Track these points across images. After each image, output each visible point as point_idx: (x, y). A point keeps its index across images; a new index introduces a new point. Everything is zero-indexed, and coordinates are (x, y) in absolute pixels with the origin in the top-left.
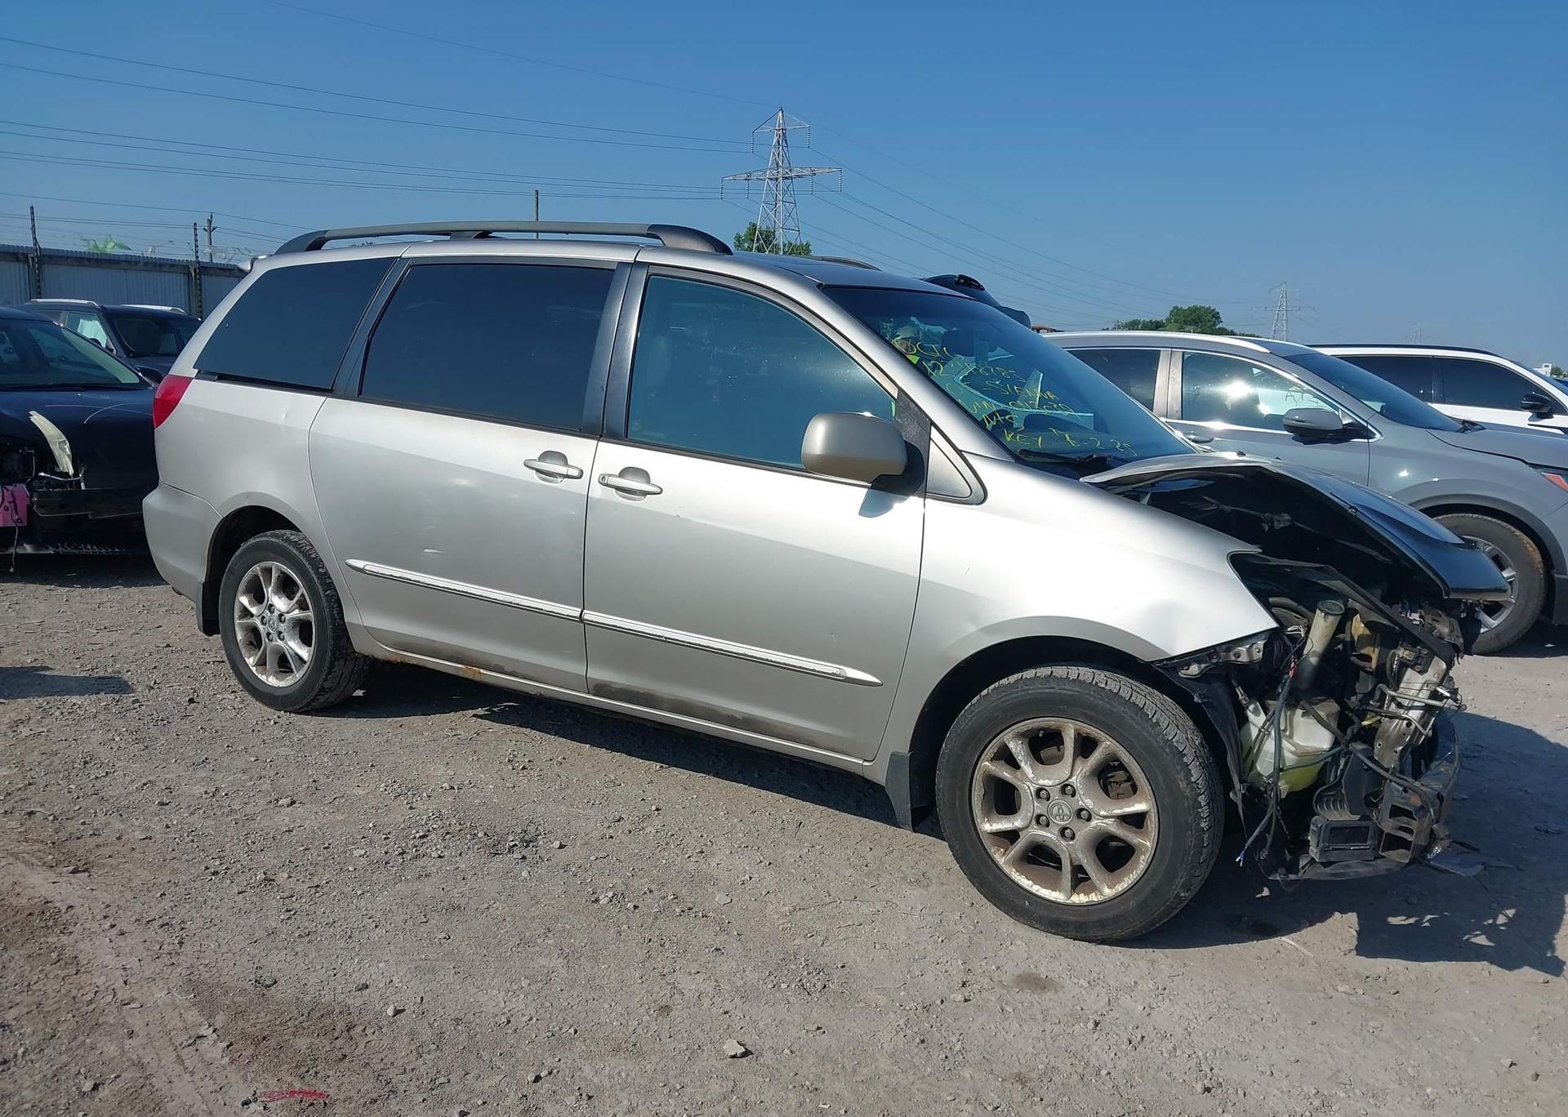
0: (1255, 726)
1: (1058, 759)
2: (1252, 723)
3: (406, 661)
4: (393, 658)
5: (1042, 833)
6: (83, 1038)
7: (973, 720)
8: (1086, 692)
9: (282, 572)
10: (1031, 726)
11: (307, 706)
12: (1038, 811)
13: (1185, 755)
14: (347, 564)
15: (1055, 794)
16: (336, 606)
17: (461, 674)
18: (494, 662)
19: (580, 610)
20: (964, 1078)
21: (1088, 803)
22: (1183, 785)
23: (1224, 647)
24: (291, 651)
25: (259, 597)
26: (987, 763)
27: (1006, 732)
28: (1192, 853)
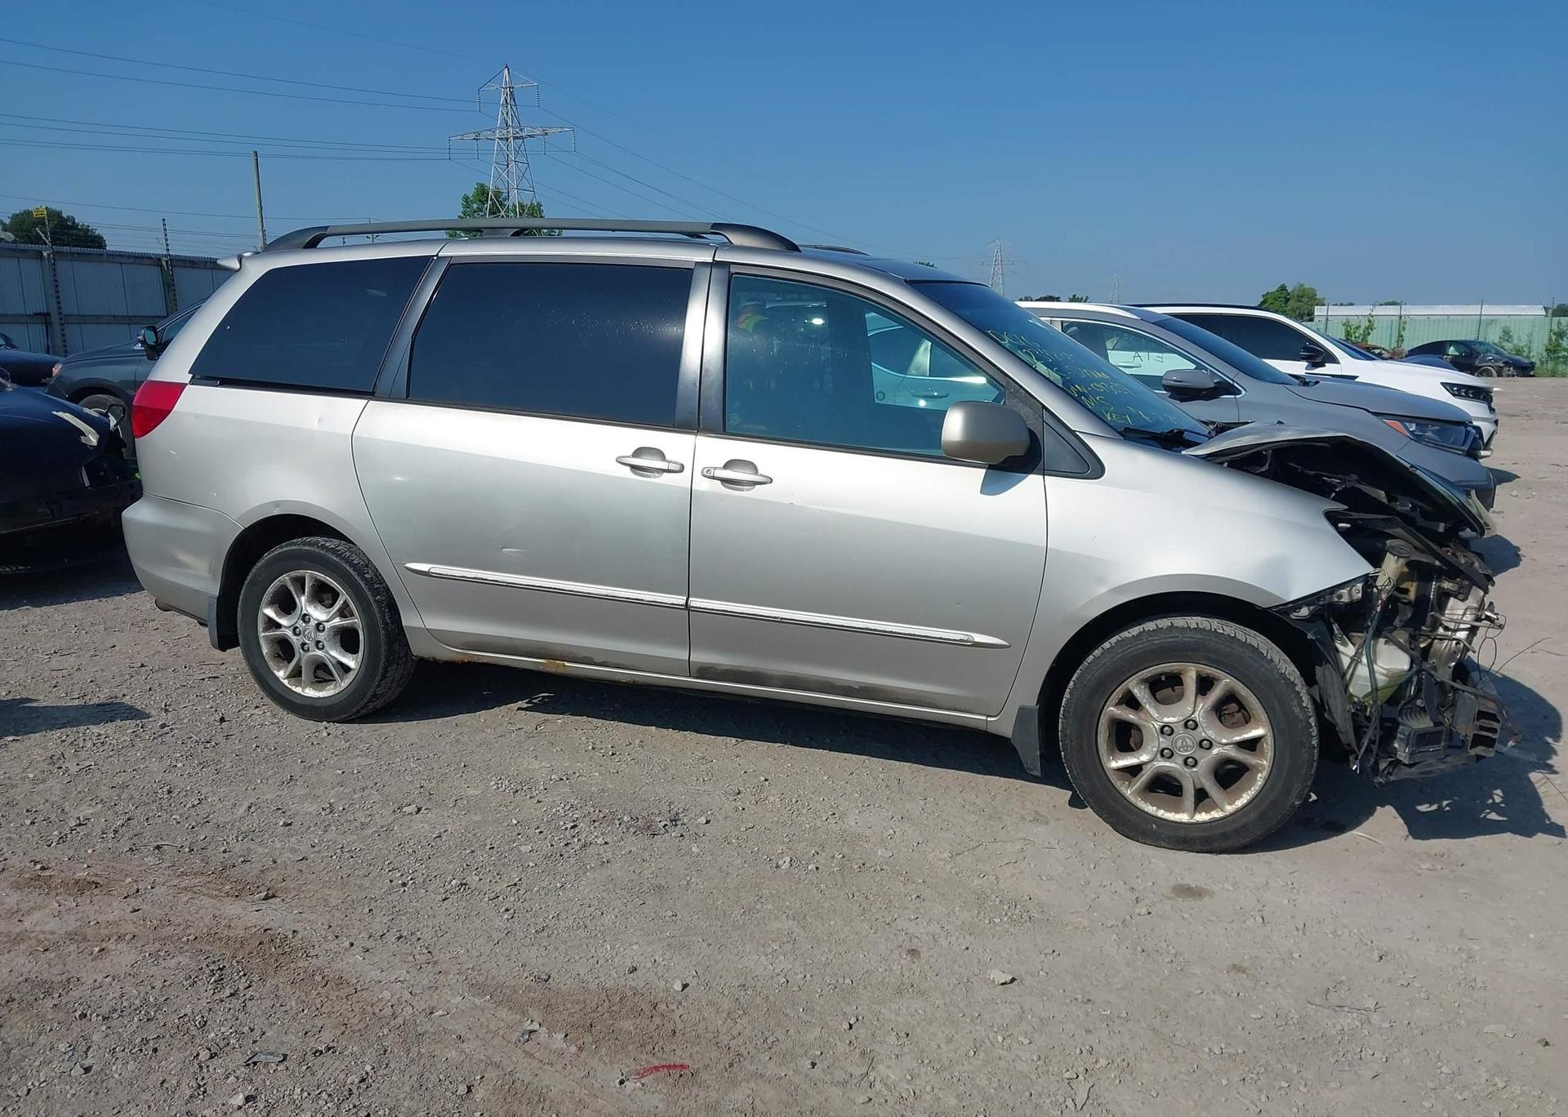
0: (1346, 655)
1: (1180, 697)
2: (1343, 653)
3: (475, 660)
4: (457, 658)
5: (1168, 764)
7: (1100, 671)
8: (1208, 638)
9: (317, 580)
10: (1154, 672)
12: (1163, 746)
13: (1296, 685)
14: (407, 568)
15: (1179, 730)
16: (387, 610)
17: (541, 668)
18: (581, 654)
19: (685, 598)
21: (1211, 734)
22: (1297, 710)
23: (1328, 591)
24: (332, 660)
26: (1111, 708)
27: (1131, 679)
28: (1305, 766)
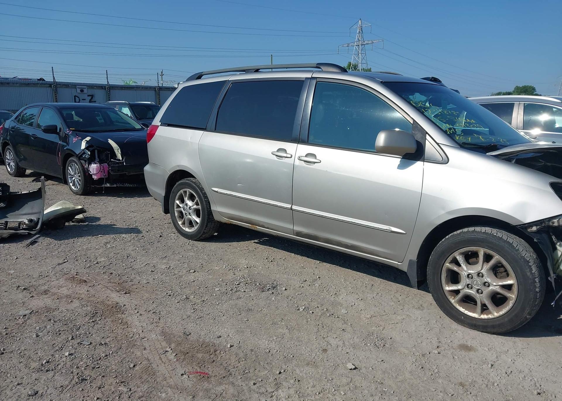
0: (560, 251)
1: (476, 263)
2: (559, 250)
3: (232, 223)
4: (227, 222)
5: (470, 291)
6: (130, 349)
7: (443, 247)
8: (488, 237)
9: (190, 192)
10: (466, 250)
11: (199, 238)
12: (468, 283)
13: (530, 262)
14: (212, 189)
15: (475, 277)
16: (208, 204)
17: (250, 228)
18: (261, 224)
19: (291, 205)
20: (439, 382)
21: (489, 280)
22: (529, 274)
23: (547, 220)
24: (193, 219)
25: (182, 201)
26: (448, 264)
27: (456, 252)
28: (532, 300)
